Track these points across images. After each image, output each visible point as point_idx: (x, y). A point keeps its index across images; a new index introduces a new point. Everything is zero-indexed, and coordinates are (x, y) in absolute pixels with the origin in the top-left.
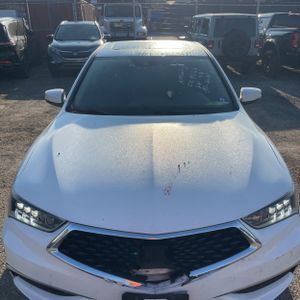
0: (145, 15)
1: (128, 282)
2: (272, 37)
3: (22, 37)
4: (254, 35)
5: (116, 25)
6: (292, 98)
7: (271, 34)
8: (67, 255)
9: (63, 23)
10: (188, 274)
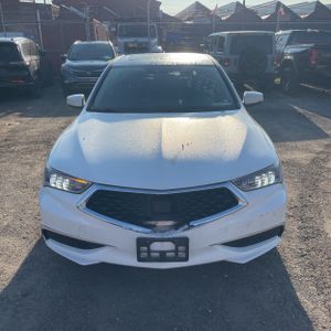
0: (160, 34)
1: (140, 229)
2: (291, 54)
3: (35, 57)
4: (271, 53)
5: (131, 45)
6: (308, 114)
7: (290, 52)
8: (93, 209)
9: (76, 43)
10: (188, 224)
